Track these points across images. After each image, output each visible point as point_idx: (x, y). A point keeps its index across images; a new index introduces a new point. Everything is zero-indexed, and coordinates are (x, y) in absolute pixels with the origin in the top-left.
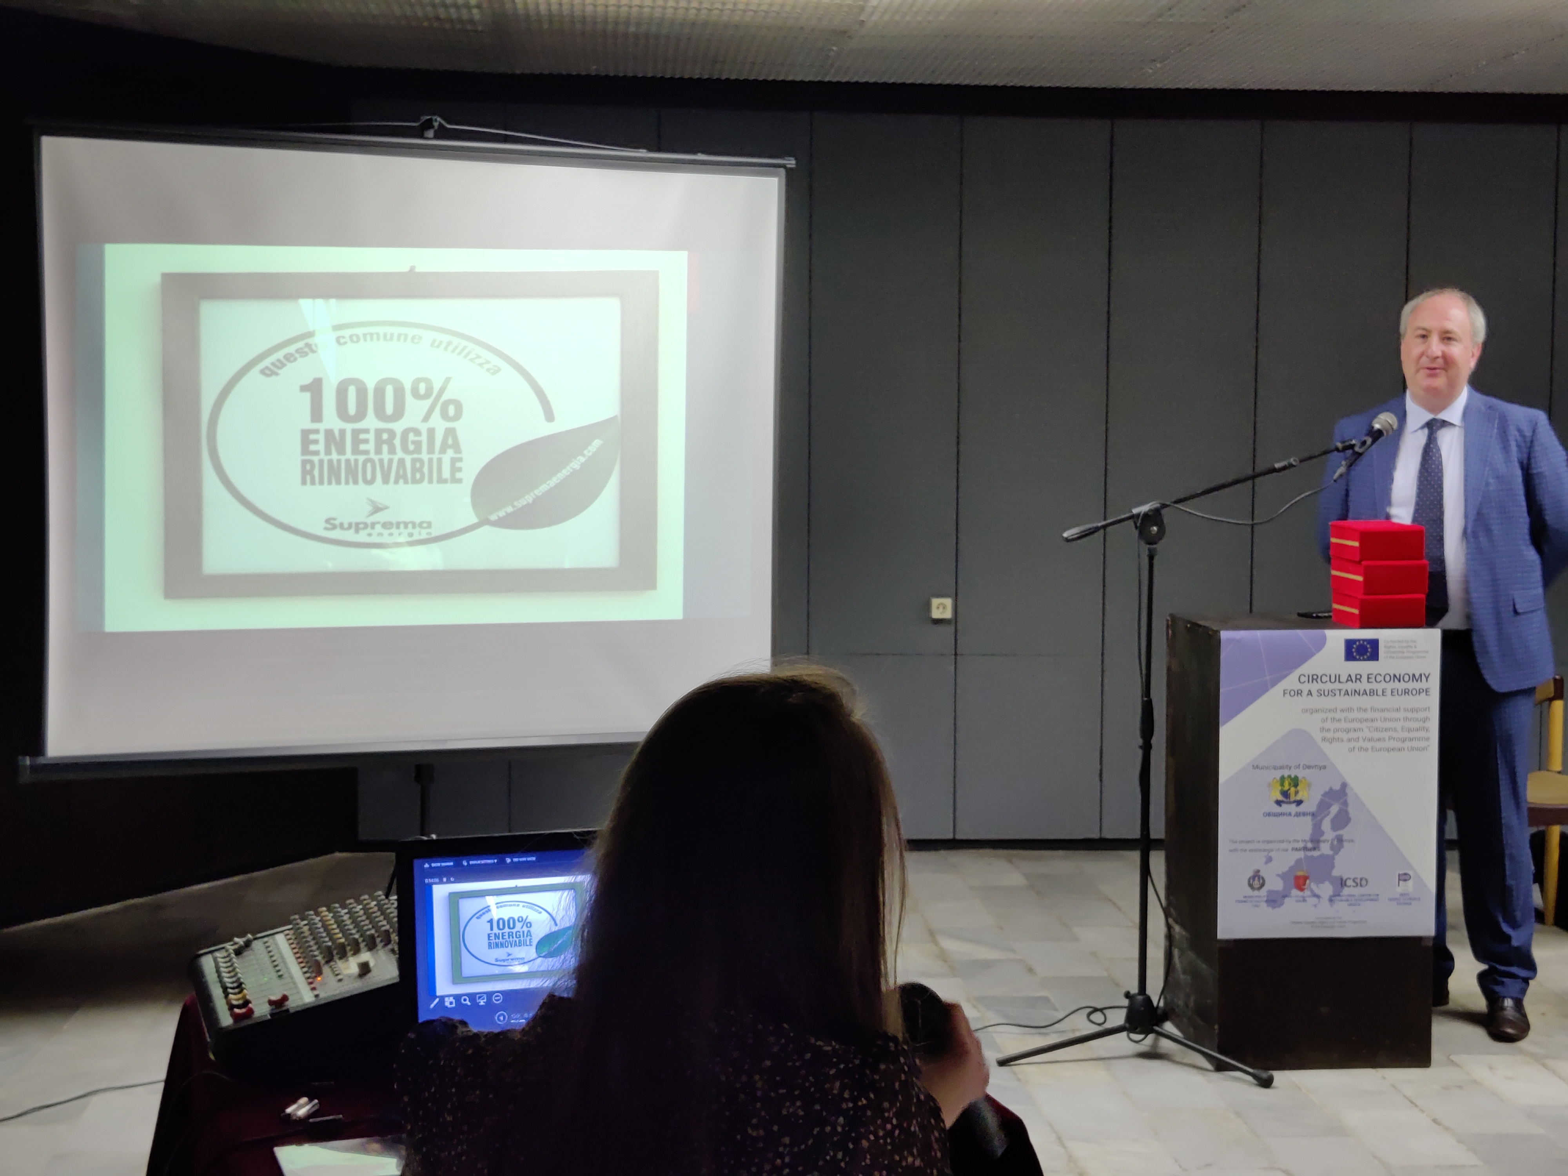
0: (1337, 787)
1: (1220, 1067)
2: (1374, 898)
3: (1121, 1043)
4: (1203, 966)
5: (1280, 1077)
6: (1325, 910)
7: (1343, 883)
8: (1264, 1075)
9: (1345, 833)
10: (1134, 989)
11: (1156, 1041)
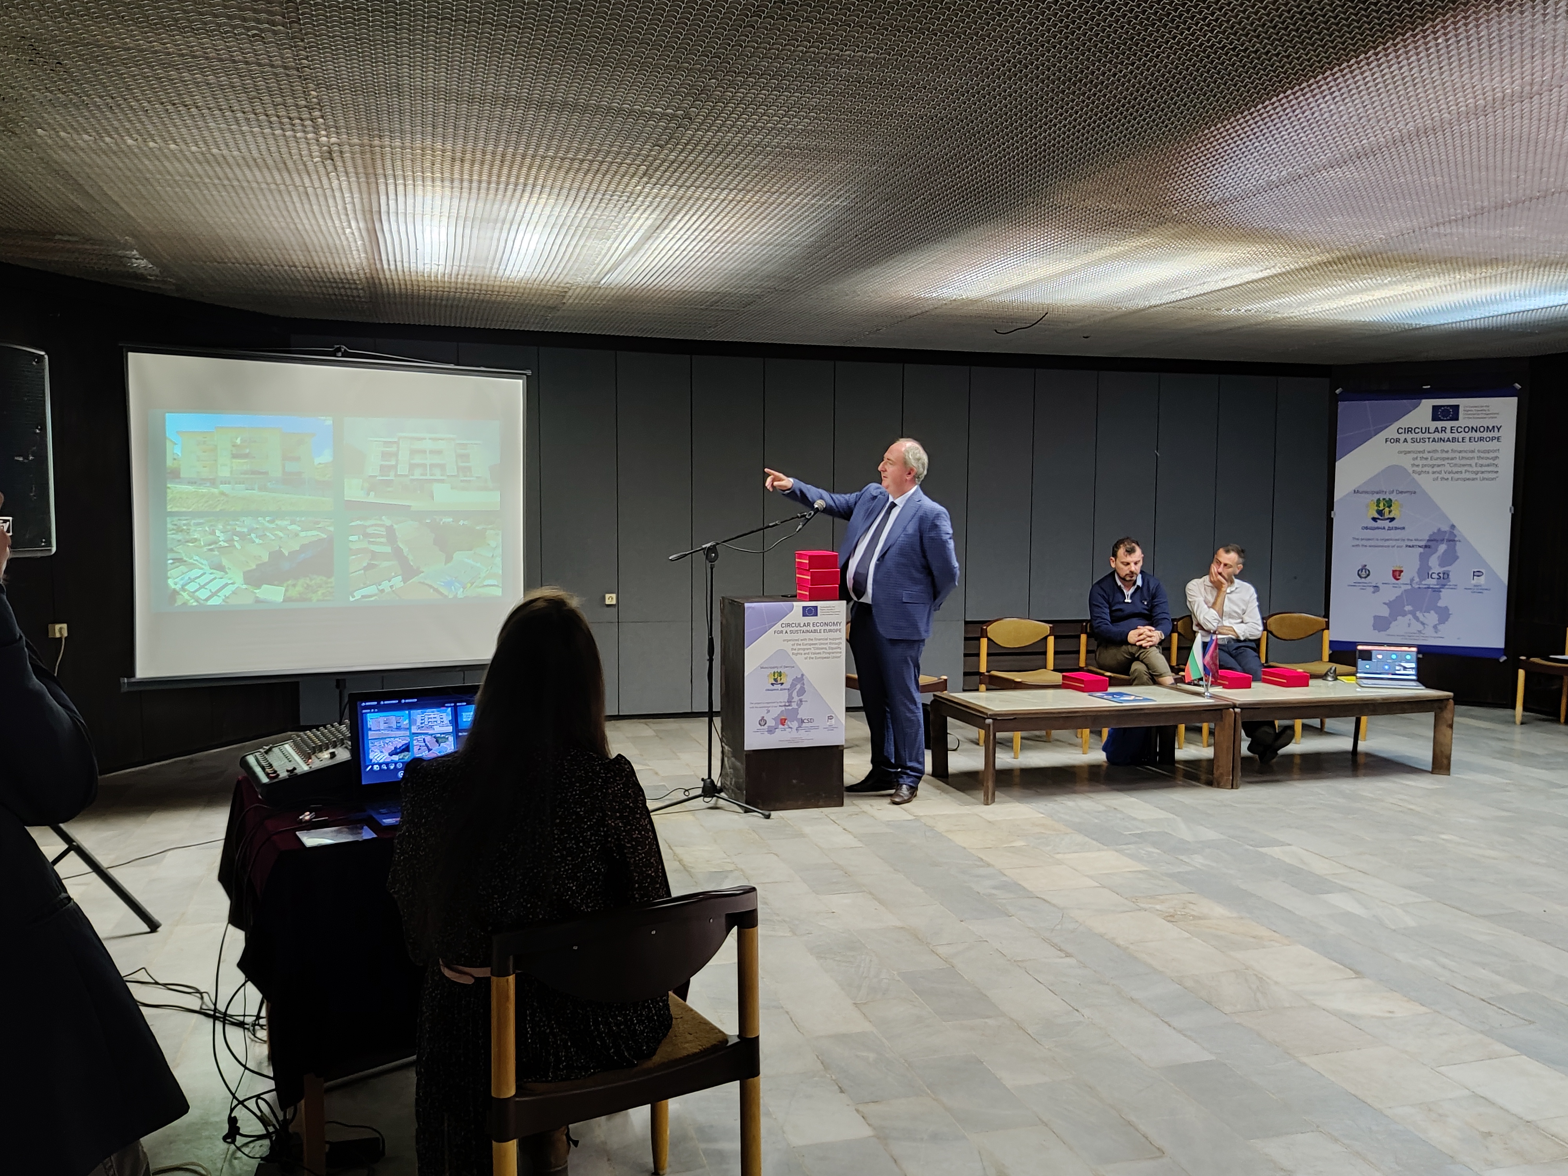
0: (799, 676)
1: (747, 811)
2: (817, 728)
3: (700, 802)
4: (738, 764)
5: (774, 814)
6: (794, 734)
7: (803, 721)
8: (767, 813)
9: (803, 698)
10: (706, 777)
11: (717, 801)
